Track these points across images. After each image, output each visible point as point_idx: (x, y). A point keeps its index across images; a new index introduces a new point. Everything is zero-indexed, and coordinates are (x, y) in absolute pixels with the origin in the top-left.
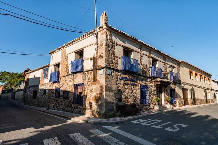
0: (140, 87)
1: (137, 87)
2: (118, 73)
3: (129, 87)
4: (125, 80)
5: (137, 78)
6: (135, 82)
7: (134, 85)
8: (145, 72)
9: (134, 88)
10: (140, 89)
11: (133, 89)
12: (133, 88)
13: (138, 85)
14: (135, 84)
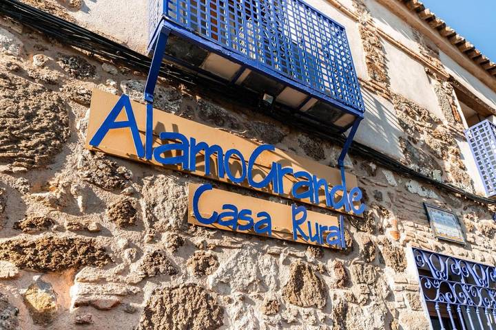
0: (424, 273)
1: (389, 275)
2: (84, 69)
3: (287, 274)
4: (212, 183)
5: (370, 190)
6: (360, 221)
7: (348, 251)
8: (435, 159)
9: (356, 289)
10: (429, 293)
11: (338, 295)
12: (346, 282)
13: (398, 259)
14: (361, 238)
